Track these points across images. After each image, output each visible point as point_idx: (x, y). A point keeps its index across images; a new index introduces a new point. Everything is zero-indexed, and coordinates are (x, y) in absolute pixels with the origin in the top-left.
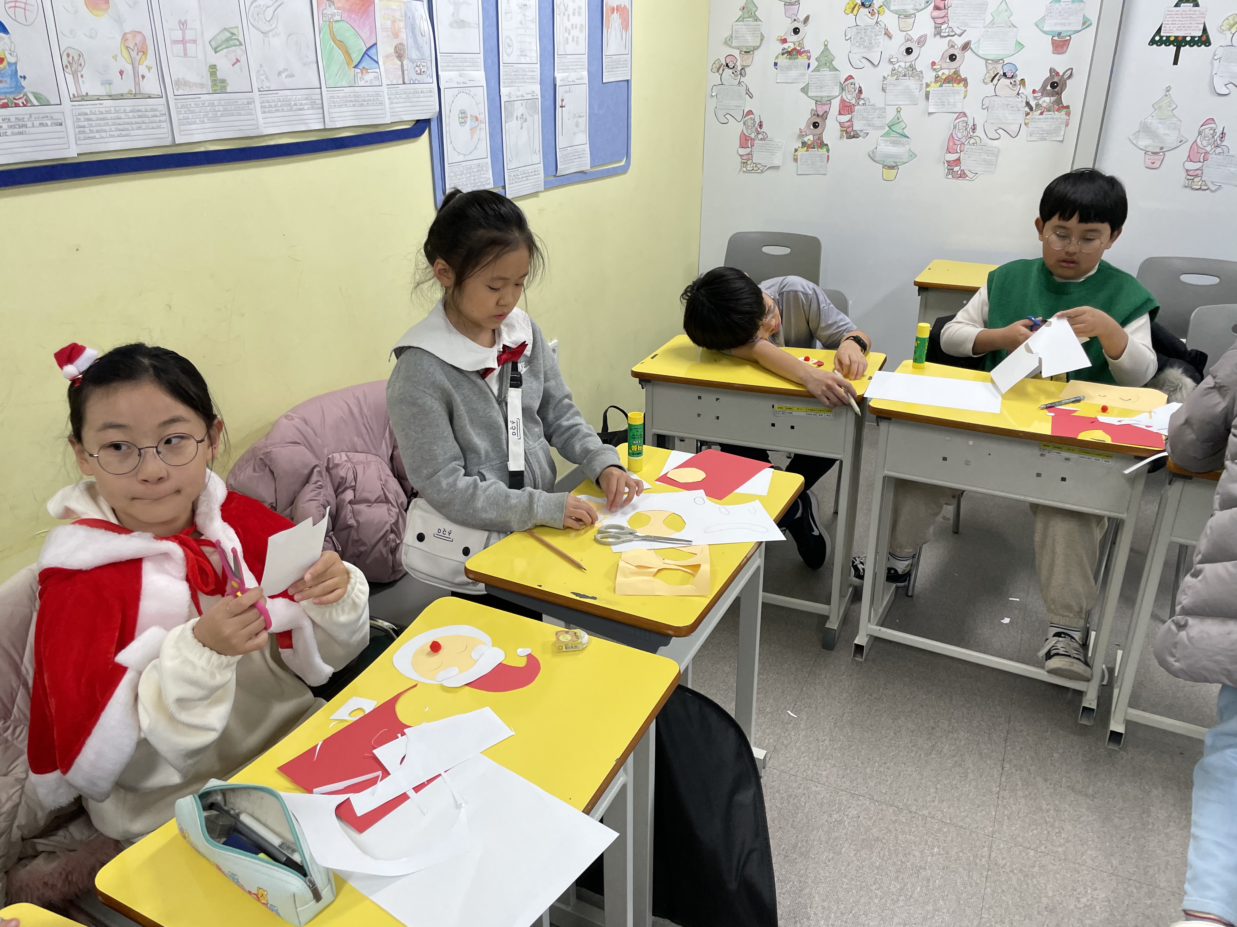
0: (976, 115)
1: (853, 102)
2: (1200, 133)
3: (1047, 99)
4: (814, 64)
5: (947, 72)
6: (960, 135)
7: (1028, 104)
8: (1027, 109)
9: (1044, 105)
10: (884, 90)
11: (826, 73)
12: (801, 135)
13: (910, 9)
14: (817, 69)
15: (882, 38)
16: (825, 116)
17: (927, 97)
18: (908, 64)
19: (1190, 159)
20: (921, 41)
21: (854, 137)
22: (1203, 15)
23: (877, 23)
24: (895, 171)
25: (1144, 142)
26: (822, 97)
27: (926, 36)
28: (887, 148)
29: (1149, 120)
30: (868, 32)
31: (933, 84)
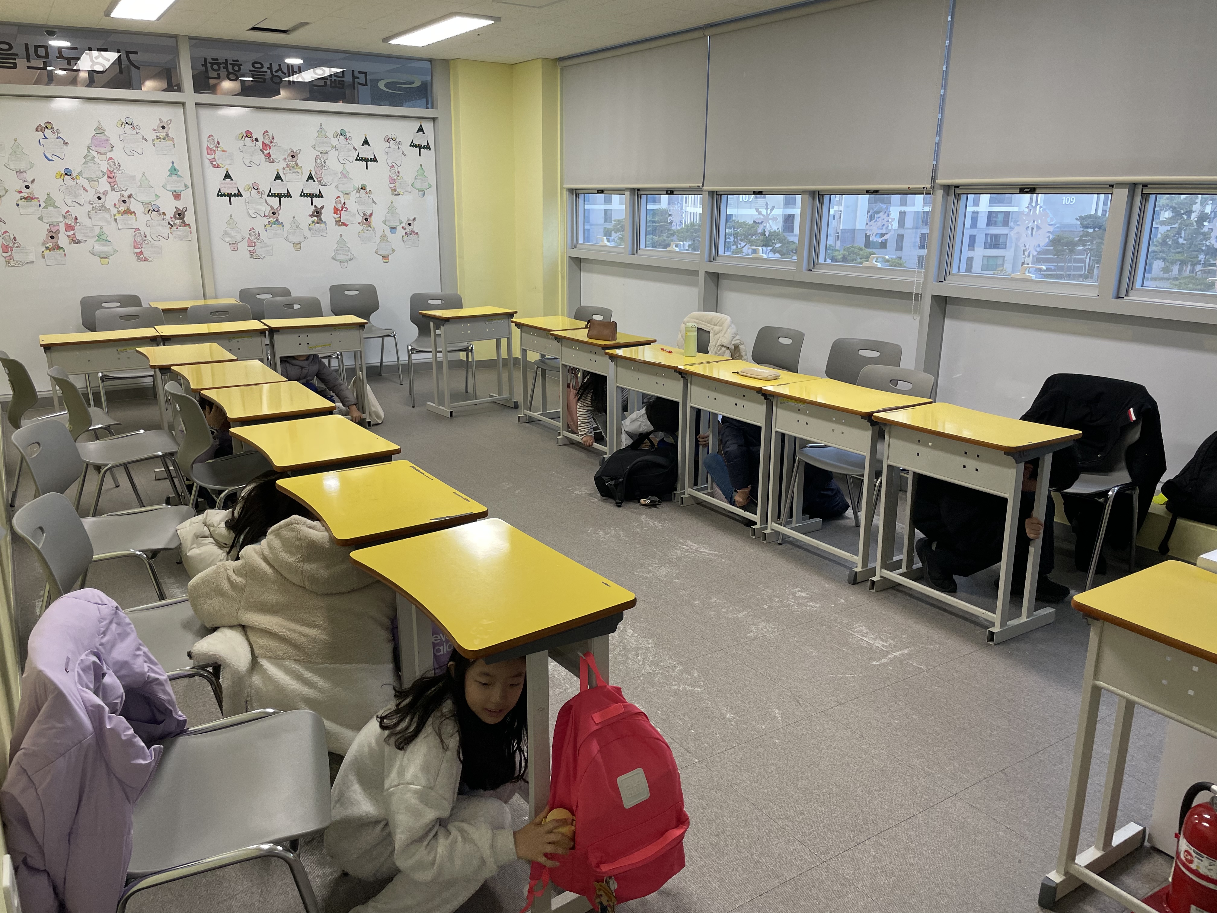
0: (144, 229)
1: (73, 224)
2: (250, 234)
3: (178, 221)
4: (43, 205)
5: (123, 209)
6: (139, 240)
7: (169, 223)
8: (169, 226)
9: (177, 224)
10: (90, 218)
11: (51, 209)
12: (44, 243)
13: (94, 177)
14: (45, 207)
15: (82, 192)
16: (58, 232)
17: (116, 220)
18: (101, 205)
19: (249, 246)
20: (105, 193)
21: (78, 243)
22: (236, 184)
23: (77, 183)
24: (108, 260)
25: (228, 239)
26: (53, 222)
27: (107, 191)
28: (98, 248)
29: (227, 229)
30: (73, 188)
31: (117, 215)
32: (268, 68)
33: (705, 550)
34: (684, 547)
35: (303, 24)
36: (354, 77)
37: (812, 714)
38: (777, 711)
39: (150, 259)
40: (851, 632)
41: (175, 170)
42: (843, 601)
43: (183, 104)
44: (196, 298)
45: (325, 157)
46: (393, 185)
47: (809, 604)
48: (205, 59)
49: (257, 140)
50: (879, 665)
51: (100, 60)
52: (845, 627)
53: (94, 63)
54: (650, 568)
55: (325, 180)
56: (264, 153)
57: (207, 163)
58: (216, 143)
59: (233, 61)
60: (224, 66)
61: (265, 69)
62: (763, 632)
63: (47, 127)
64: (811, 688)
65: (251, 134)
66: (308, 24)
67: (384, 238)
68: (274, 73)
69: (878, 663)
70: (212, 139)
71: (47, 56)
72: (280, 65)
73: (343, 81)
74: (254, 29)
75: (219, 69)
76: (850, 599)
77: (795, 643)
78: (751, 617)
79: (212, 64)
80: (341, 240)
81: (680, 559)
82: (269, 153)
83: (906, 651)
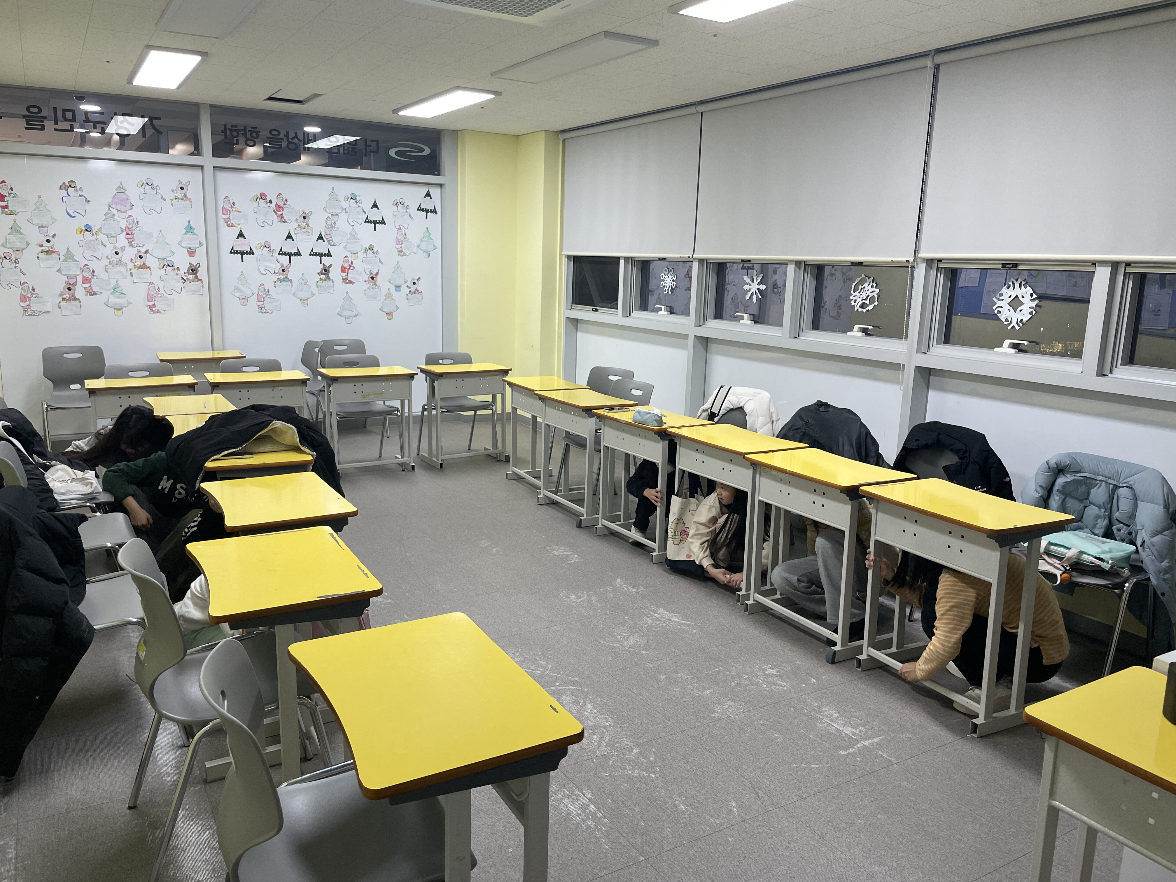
0: (158, 283)
1: (90, 277)
2: (259, 290)
3: (191, 276)
4: (62, 258)
5: (139, 263)
6: (152, 293)
7: (183, 278)
8: (183, 281)
9: (190, 279)
10: (107, 271)
11: (70, 262)
12: (61, 294)
13: (113, 233)
14: (64, 261)
15: (101, 247)
16: (75, 284)
17: (131, 274)
18: (118, 260)
19: (258, 301)
20: (123, 249)
21: (94, 295)
22: (249, 243)
23: (96, 239)
24: (121, 311)
25: (238, 294)
26: (71, 275)
27: (125, 246)
28: (113, 300)
29: (238, 285)
30: (92, 243)
31: (133, 269)
32: (285, 135)
33: (677, 620)
34: (656, 615)
35: (317, 95)
36: (366, 145)
37: (771, 809)
38: (734, 804)
39: (162, 312)
40: (819, 716)
41: (191, 228)
42: (814, 681)
43: (202, 167)
44: (204, 349)
45: (335, 218)
46: (400, 246)
47: (779, 683)
48: (225, 126)
49: (271, 202)
50: (847, 755)
51: (125, 124)
52: (815, 710)
53: (119, 128)
54: (618, 637)
55: (335, 239)
56: (276, 214)
57: (222, 223)
58: (232, 204)
59: (252, 128)
60: (243, 132)
61: (282, 136)
62: (728, 713)
63: (70, 186)
64: (772, 778)
65: (266, 196)
66: (320, 95)
67: (389, 295)
68: (290, 140)
69: (846, 753)
70: (228, 200)
71: (74, 120)
72: (296, 133)
73: (355, 148)
74: (270, 98)
75: (238, 136)
76: (822, 678)
77: (760, 726)
78: (717, 695)
79: (231, 131)
80: (348, 298)
81: (650, 627)
82: (282, 214)
83: (876, 740)
